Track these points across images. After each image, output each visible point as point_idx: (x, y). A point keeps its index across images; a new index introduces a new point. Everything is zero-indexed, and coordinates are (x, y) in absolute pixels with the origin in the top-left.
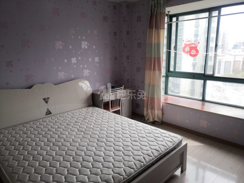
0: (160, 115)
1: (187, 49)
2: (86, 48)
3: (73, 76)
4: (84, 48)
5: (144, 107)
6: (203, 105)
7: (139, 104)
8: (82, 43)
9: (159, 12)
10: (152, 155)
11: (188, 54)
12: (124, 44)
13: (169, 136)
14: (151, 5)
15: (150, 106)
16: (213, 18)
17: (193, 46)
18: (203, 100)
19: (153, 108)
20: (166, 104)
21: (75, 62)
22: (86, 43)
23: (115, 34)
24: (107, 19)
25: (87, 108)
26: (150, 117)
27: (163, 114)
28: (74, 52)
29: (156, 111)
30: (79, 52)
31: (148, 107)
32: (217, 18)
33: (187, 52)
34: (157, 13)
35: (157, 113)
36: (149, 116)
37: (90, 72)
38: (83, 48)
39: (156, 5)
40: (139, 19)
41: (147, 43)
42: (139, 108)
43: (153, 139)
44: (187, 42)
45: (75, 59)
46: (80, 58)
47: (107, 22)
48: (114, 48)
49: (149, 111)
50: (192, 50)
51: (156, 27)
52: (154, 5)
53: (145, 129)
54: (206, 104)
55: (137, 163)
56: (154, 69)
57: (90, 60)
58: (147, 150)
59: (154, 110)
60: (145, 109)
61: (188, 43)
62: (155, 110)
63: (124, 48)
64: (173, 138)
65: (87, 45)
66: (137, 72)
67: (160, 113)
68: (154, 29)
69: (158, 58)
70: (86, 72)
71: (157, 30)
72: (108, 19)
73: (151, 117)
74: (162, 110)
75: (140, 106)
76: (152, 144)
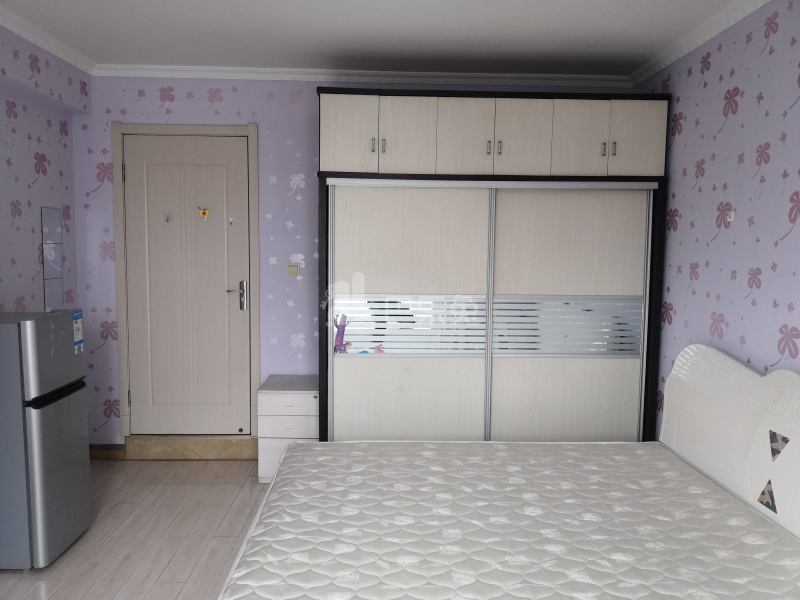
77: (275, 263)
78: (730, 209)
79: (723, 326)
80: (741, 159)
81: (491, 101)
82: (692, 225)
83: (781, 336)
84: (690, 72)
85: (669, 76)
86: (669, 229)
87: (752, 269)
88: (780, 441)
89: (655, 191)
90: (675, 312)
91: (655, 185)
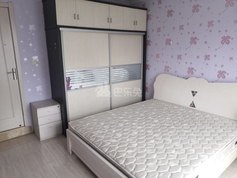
77: (27, 60)
78: (170, 41)
79: (169, 69)
80: (174, 28)
81: (108, 5)
82: (156, 44)
83: (188, 70)
84: (154, 3)
85: (145, 4)
86: (148, 45)
87: (178, 55)
88: (195, 93)
89: (144, 35)
90: (151, 67)
91: (144, 34)
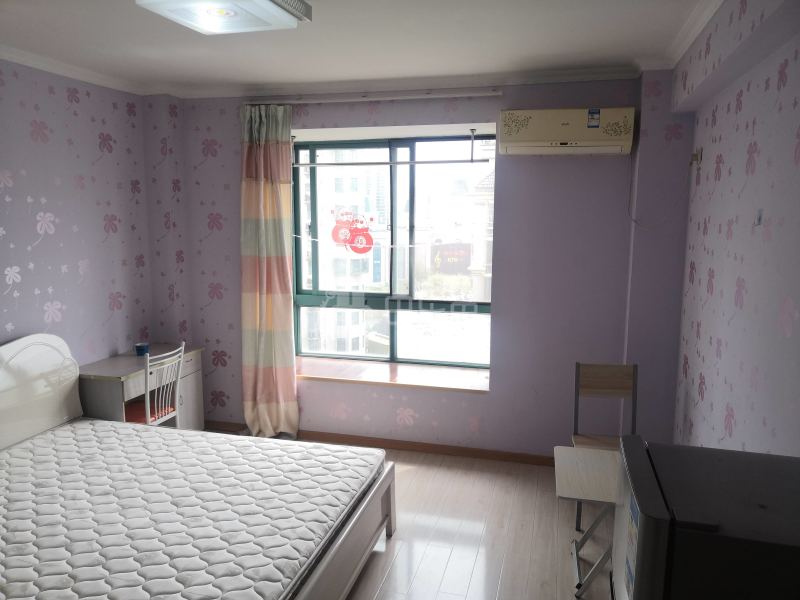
0: (294, 415)
1: (344, 233)
2: (51, 232)
3: (9, 327)
4: (46, 232)
5: (242, 399)
6: (393, 372)
7: (222, 394)
8: (38, 218)
9: (272, 137)
10: (338, 503)
11: (348, 247)
12: (165, 216)
13: (355, 455)
14: (248, 117)
15: (263, 392)
16: (399, 166)
17: (360, 226)
18: (393, 360)
19: (271, 398)
20: (306, 382)
21: (18, 279)
22: (50, 216)
23: (135, 186)
24: (111, 143)
25: (68, 427)
26: (266, 425)
27: (300, 410)
28: (12, 246)
29: (282, 404)
30: (29, 248)
31: (258, 397)
32: (407, 167)
33: (345, 241)
34: (267, 141)
35: (286, 408)
36: (262, 423)
37: (64, 307)
38: (41, 232)
39: (264, 119)
40: (209, 148)
41: (243, 217)
42: (223, 404)
43: (320, 470)
44: (342, 215)
45: (16, 269)
46: (31, 266)
47: (110, 151)
48: (133, 228)
49: (262, 407)
50: (356, 235)
51: (266, 177)
52: (258, 120)
53: (289, 450)
54: (401, 368)
55: (314, 525)
56: (270, 290)
57: (64, 268)
58: (322, 496)
59: (274, 404)
60: (248, 405)
61: (345, 218)
62: (278, 402)
63: (168, 228)
64: (365, 457)
65: (53, 222)
66: (212, 298)
67: (293, 406)
68: (262, 183)
69: (277, 258)
70: (53, 311)
71: (270, 185)
72: (115, 142)
73: (269, 424)
74: (298, 398)
75: (228, 398)
76: (324, 481)
